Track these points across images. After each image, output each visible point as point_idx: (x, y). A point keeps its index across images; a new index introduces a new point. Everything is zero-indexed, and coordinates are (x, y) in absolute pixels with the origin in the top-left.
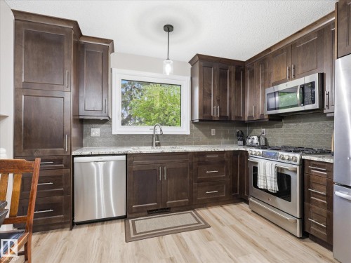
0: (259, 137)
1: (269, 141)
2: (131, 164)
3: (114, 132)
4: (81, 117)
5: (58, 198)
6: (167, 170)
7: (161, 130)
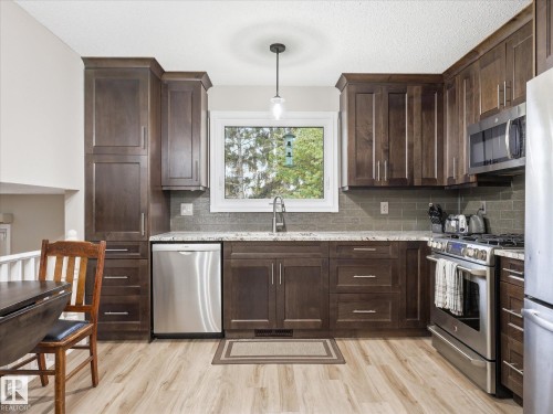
0: (468, 218)
1: (491, 226)
2: (229, 257)
3: (213, 209)
4: (164, 188)
5: (134, 298)
6: (284, 269)
7: (283, 206)
